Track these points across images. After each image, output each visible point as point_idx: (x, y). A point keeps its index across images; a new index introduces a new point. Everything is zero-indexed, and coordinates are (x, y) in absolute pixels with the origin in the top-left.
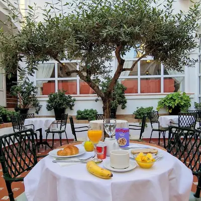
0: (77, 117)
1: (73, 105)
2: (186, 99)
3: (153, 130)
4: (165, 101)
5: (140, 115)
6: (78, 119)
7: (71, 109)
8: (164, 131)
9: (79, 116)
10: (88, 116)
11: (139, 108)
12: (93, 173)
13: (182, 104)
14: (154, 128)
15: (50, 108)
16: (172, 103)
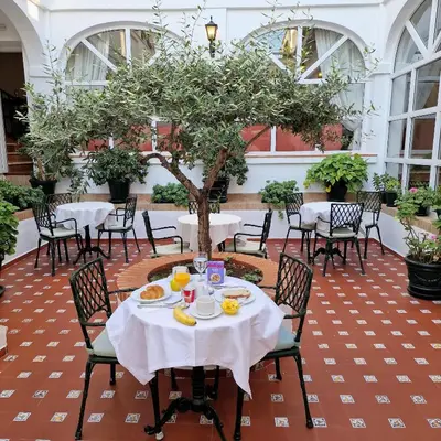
0: (154, 198)
1: (145, 174)
2: (357, 167)
3: (291, 228)
4: (319, 170)
5: (271, 196)
6: (156, 202)
7: (142, 182)
8: (308, 231)
9: (158, 196)
10: (174, 197)
11: (272, 182)
12: (180, 321)
13: (349, 178)
14: (292, 224)
15: (100, 179)
16: (332, 174)
